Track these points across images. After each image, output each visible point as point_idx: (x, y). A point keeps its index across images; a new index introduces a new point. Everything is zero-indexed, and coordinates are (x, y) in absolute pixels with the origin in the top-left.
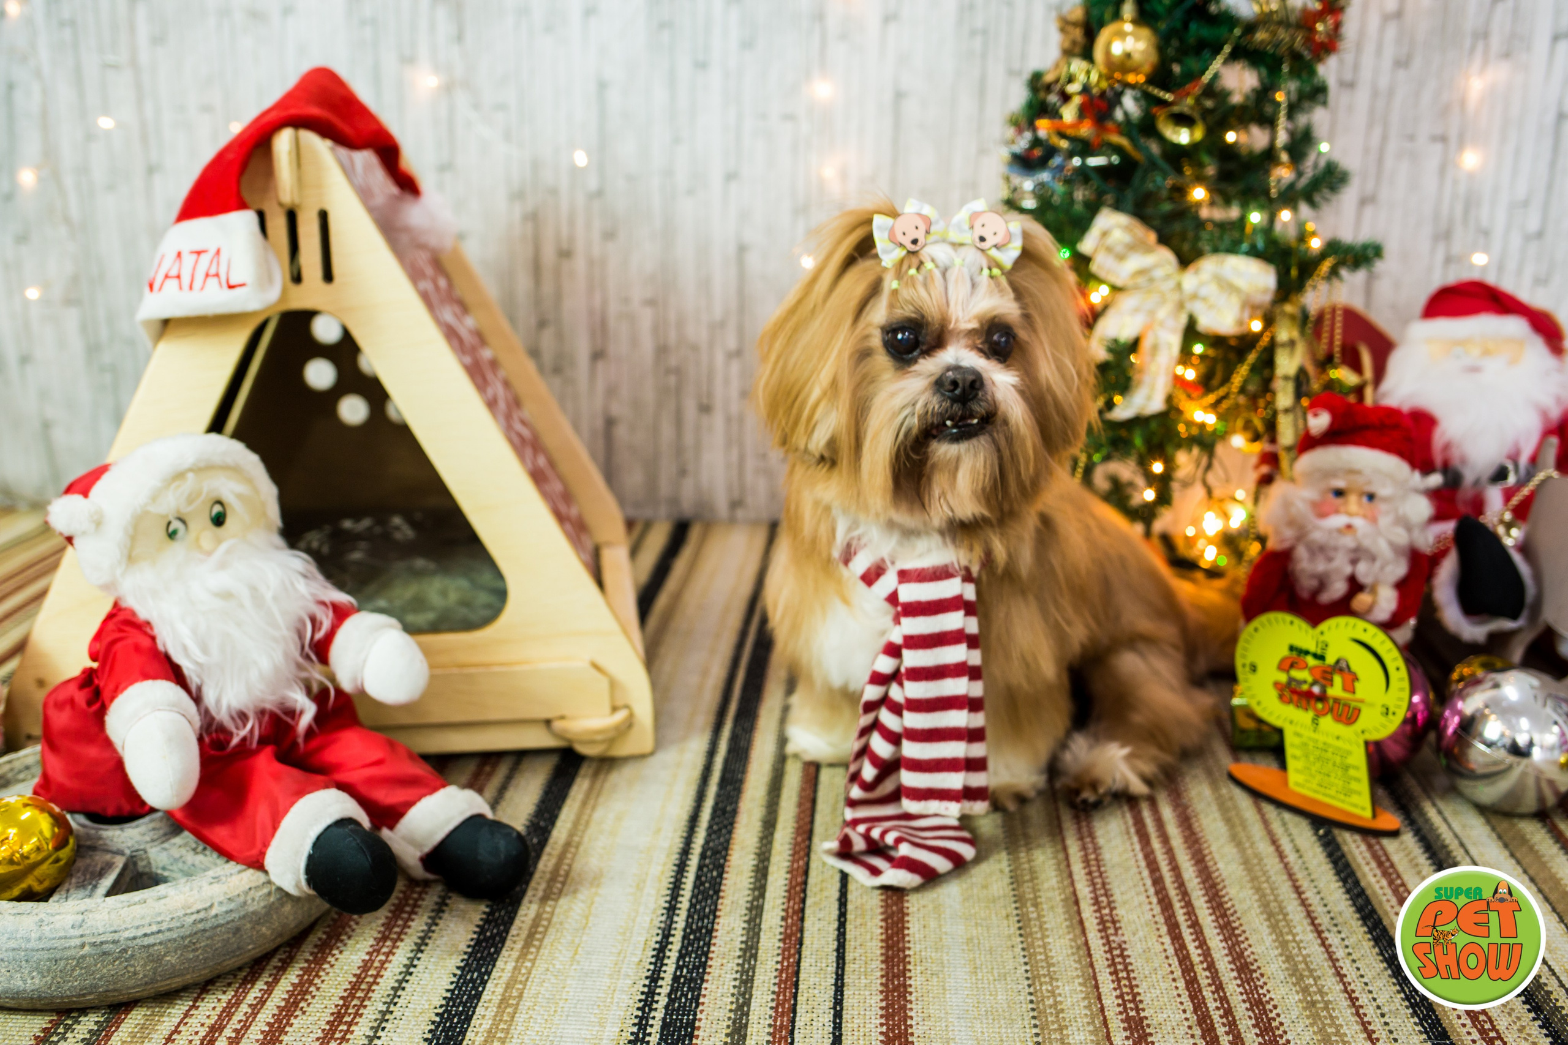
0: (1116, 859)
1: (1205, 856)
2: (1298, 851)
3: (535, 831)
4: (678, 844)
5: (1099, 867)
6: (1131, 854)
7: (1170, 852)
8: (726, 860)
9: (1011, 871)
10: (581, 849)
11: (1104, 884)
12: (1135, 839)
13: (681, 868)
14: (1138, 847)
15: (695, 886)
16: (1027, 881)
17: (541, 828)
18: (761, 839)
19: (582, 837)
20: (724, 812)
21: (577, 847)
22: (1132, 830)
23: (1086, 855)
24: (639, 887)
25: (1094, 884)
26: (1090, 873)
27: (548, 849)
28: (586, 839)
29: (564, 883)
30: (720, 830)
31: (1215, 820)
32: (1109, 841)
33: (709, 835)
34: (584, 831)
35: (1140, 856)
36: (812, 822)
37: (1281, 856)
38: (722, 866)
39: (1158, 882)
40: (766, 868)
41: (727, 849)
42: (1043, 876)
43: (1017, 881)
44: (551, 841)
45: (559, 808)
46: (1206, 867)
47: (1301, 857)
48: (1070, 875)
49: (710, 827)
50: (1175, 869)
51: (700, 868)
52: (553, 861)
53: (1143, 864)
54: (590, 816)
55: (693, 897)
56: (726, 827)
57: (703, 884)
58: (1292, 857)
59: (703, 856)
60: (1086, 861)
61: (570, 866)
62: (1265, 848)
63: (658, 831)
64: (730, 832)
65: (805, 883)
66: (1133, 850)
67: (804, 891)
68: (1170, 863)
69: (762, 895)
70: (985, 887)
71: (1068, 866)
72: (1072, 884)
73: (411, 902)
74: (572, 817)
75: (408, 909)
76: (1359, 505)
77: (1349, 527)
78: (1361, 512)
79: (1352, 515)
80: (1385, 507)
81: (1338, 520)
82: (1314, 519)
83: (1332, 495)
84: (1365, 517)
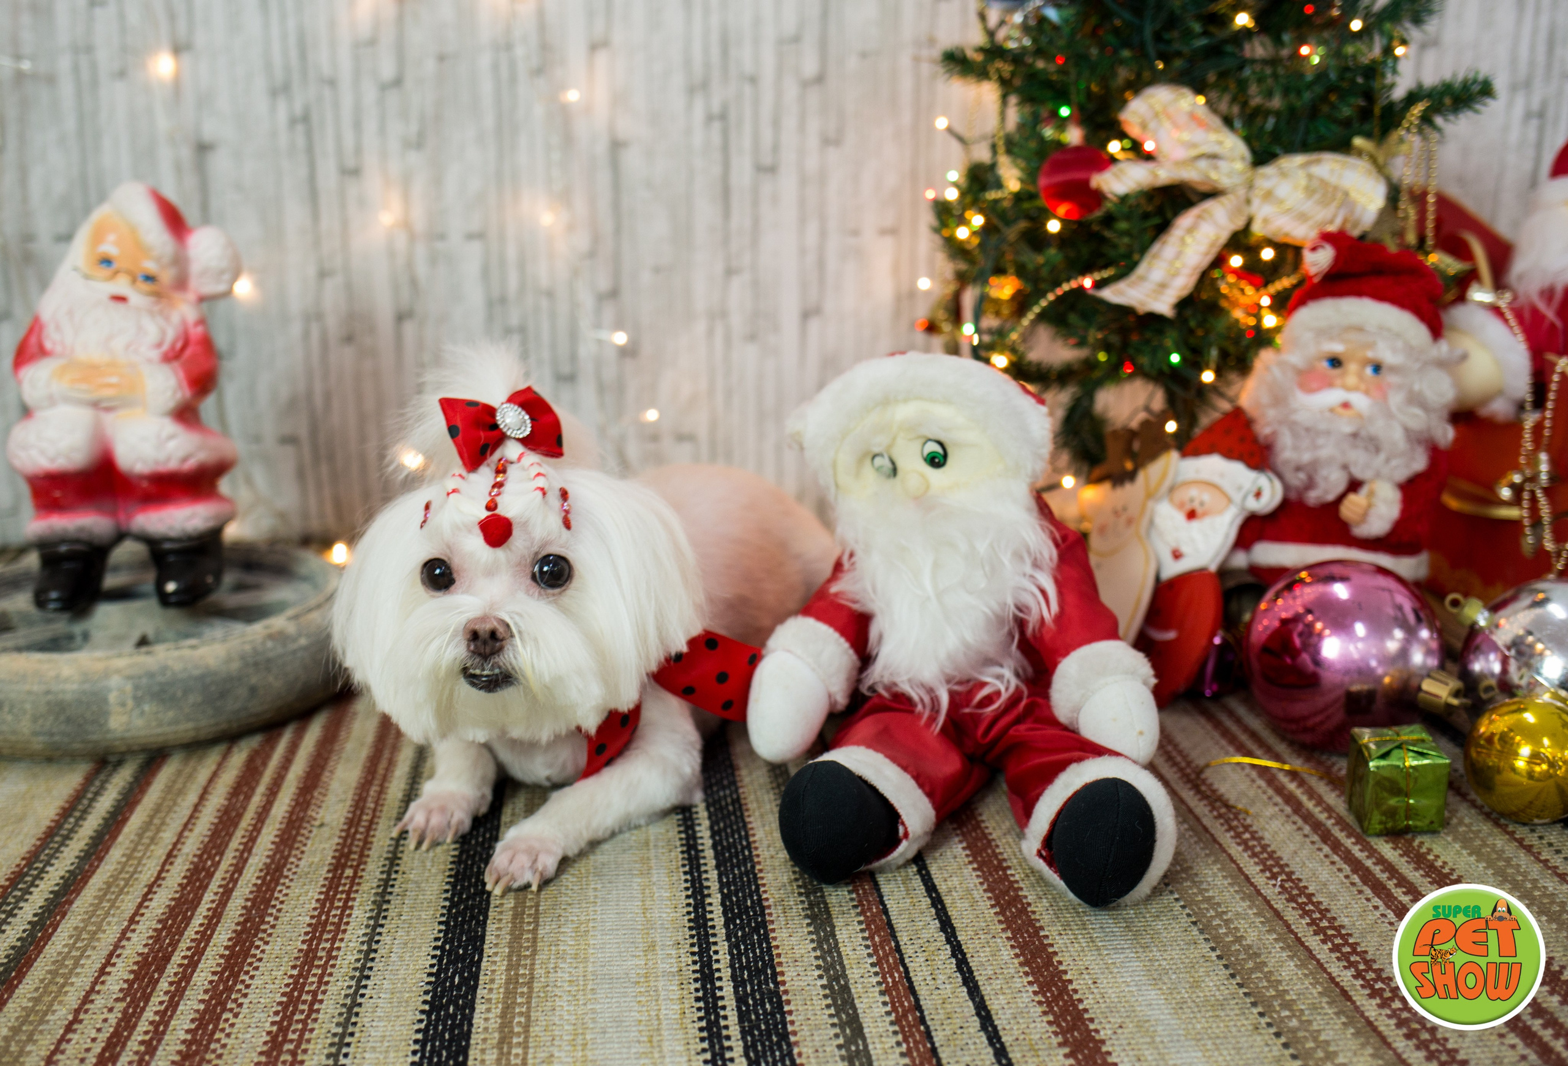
0: (1362, 924)
3: (452, 962)
6: (1377, 914)
8: (777, 982)
9: (1219, 957)
10: (538, 986)
11: (1367, 962)
12: (1368, 891)
13: (709, 1001)
15: (743, 1032)
16: (1251, 971)
20: (744, 907)
21: (530, 985)
22: (1356, 878)
23: (1313, 922)
24: (653, 1042)
25: (1351, 963)
26: (1336, 948)
32: (1333, 897)
36: (886, 911)
42: (1272, 962)
48: (1311, 955)
55: (746, 1047)
56: (756, 930)
57: (754, 1023)
59: (738, 979)
60: (1320, 931)
63: (652, 947)
64: (767, 938)
65: (918, 1007)
66: (1376, 908)
67: (922, 1020)
69: (859, 1033)
70: (1196, 986)
71: (1298, 939)
72: (1323, 968)
76: (1360, 377)
77: (1345, 405)
78: (1363, 386)
79: (1350, 389)
80: (1396, 380)
81: (1332, 396)
82: (1300, 396)
83: (1325, 364)
84: (1367, 393)
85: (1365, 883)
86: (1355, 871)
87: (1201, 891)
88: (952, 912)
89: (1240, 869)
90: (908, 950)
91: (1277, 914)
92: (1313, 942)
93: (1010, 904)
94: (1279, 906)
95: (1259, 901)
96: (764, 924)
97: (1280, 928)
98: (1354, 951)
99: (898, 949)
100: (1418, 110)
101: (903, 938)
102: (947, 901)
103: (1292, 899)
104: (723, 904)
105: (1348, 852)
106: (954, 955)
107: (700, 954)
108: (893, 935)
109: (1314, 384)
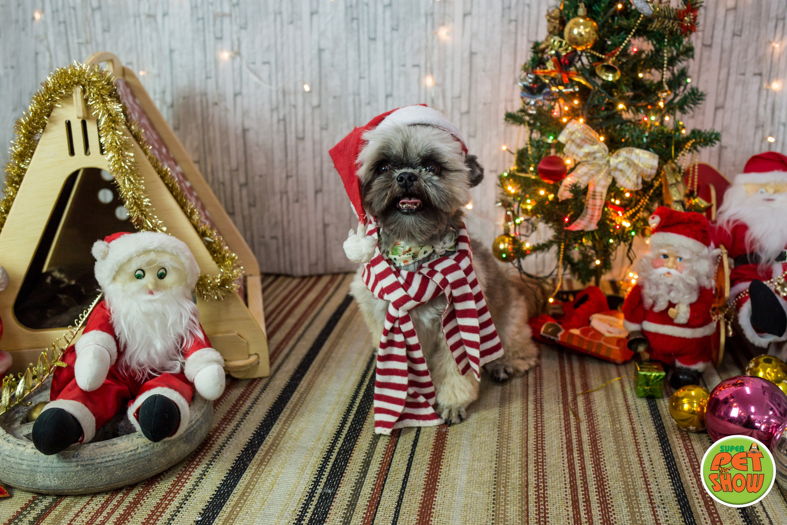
0: (553, 462)
1: (600, 462)
2: (651, 461)
3: (258, 436)
4: (327, 446)
5: (543, 466)
7: (582, 459)
8: (350, 456)
10: (279, 447)
13: (326, 459)
14: (566, 455)
15: (331, 470)
16: (504, 473)
17: (261, 435)
18: (371, 445)
19: (280, 442)
20: (355, 429)
21: (277, 447)
23: (537, 460)
24: (303, 470)
25: (538, 476)
26: (537, 470)
27: (262, 447)
28: (282, 442)
29: (266, 466)
30: (351, 439)
31: (610, 442)
33: (344, 442)
34: (282, 438)
35: (566, 460)
37: (641, 463)
38: (348, 459)
39: (572, 475)
40: (370, 461)
41: (352, 450)
42: (512, 471)
43: (498, 473)
44: (264, 442)
45: (273, 425)
46: (600, 469)
47: (652, 464)
48: (527, 471)
49: (346, 438)
50: (583, 468)
51: (336, 460)
52: (263, 454)
53: (566, 465)
54: (287, 430)
55: (329, 475)
56: (354, 438)
57: (335, 469)
58: (647, 464)
59: (339, 454)
60: (537, 462)
61: (271, 456)
62: (633, 458)
63: (320, 439)
64: (355, 441)
65: (388, 470)
67: (387, 475)
68: (581, 465)
69: (365, 476)
70: (481, 476)
71: (527, 465)
72: (527, 476)
73: (188, 473)
74: (278, 429)
75: (185, 477)
76: (674, 263)
77: (669, 273)
78: (675, 266)
79: (670, 268)
80: (687, 265)
81: (663, 270)
82: (652, 269)
83: (662, 257)
84: (677, 269)
85: (567, 447)
86: (566, 443)
87: (508, 443)
88: (420, 440)
89: (527, 437)
90: (397, 451)
91: (527, 456)
92: (531, 467)
93: (440, 439)
94: (529, 452)
95: (524, 450)
96: (357, 436)
97: (524, 459)
98: (543, 472)
99: (394, 451)
100: (689, 144)
101: (399, 446)
102: (421, 436)
103: (536, 450)
104: (350, 427)
105: (571, 436)
106: (410, 455)
107: (333, 443)
108: (396, 446)
109: (658, 264)
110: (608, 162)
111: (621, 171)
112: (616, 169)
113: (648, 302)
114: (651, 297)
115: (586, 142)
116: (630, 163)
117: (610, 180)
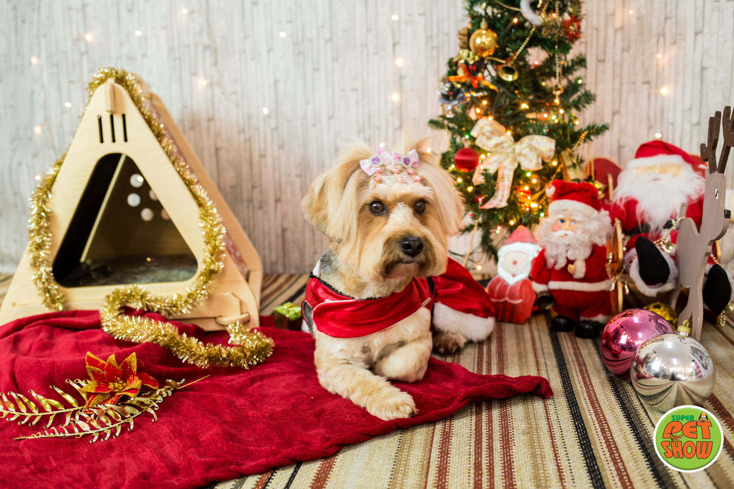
76: (570, 225)
77: (566, 235)
78: (570, 228)
79: (566, 230)
80: (580, 226)
81: (561, 232)
82: (552, 232)
83: (560, 222)
84: (572, 230)
100: (583, 136)
109: (556, 229)
110: (514, 149)
111: (525, 155)
112: (520, 154)
113: (550, 261)
114: (552, 257)
115: (494, 134)
116: (532, 148)
117: (516, 165)
